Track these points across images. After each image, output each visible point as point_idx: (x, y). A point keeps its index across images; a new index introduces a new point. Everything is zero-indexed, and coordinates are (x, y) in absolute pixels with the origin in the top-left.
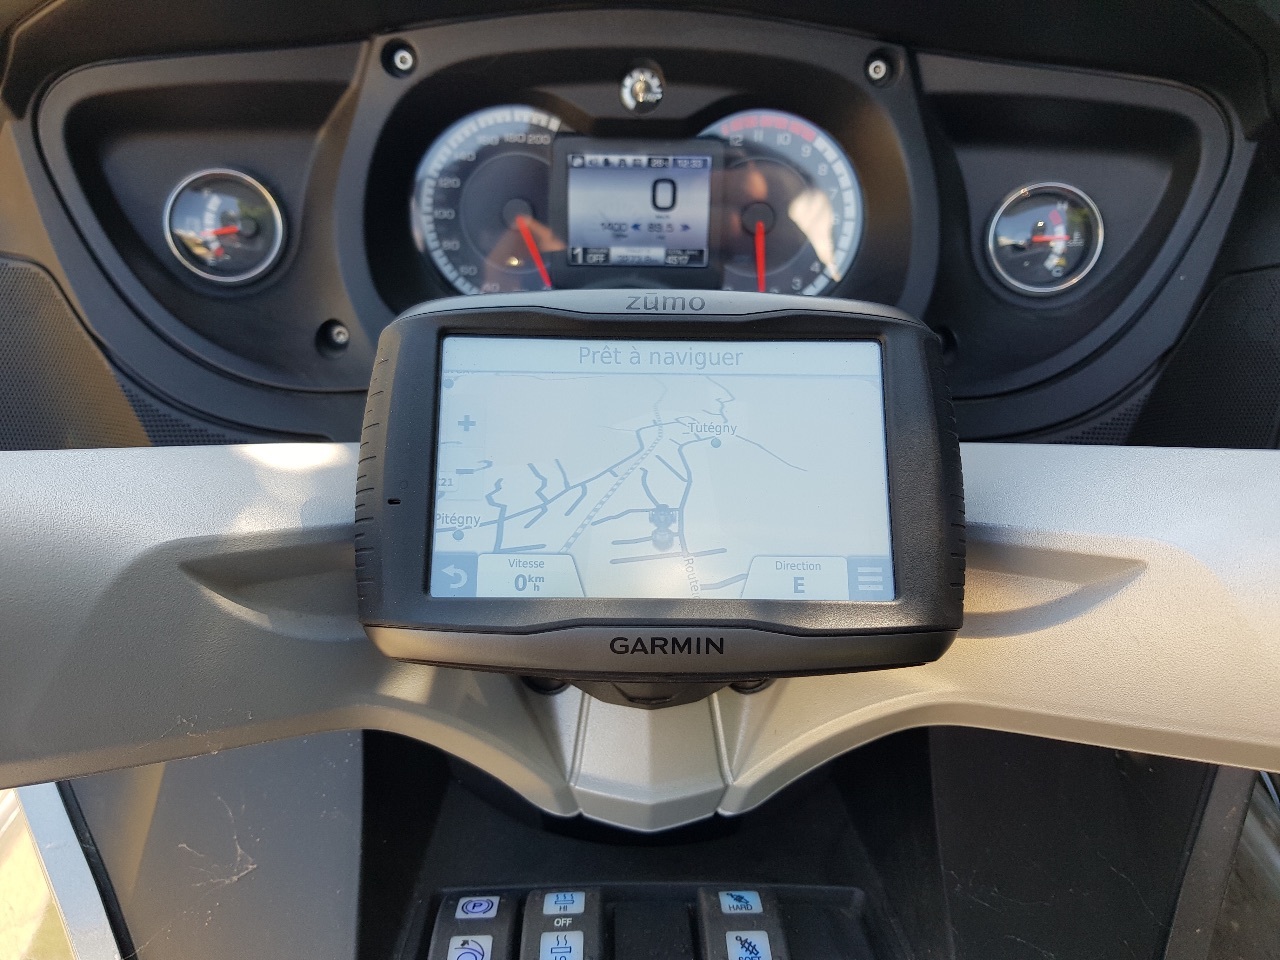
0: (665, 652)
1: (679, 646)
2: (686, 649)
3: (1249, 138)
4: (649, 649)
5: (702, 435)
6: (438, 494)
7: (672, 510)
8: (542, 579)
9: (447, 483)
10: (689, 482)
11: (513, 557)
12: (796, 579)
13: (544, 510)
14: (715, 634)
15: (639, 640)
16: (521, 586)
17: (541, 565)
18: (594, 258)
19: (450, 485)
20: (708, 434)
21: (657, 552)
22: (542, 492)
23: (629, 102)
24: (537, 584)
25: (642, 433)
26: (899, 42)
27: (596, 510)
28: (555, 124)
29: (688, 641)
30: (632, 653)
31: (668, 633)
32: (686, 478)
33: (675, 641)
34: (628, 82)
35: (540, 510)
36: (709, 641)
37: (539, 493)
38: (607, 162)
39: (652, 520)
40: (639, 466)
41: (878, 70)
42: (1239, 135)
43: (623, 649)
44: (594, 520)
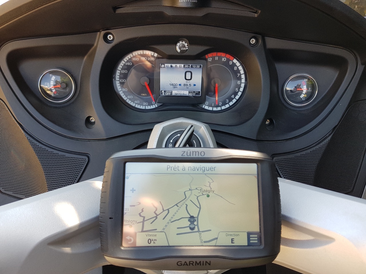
0: (193, 265)
1: (197, 263)
2: (199, 264)
3: (362, 64)
4: (188, 264)
5: (204, 193)
6: (124, 213)
7: (195, 217)
8: (155, 240)
9: (127, 210)
10: (200, 208)
11: (147, 233)
12: (232, 239)
13: (157, 218)
14: (208, 260)
15: (186, 262)
16: (149, 242)
17: (156, 235)
18: (167, 94)
19: (128, 210)
20: (206, 193)
21: (190, 231)
22: (156, 212)
23: (179, 51)
24: (155, 242)
25: (186, 192)
26: (260, 34)
27: (172, 218)
28: (156, 55)
29: (200, 262)
30: (183, 265)
31: (194, 260)
32: (199, 207)
33: (196, 262)
34: (178, 44)
35: (155, 218)
36: (206, 262)
37: (155, 212)
38: (171, 66)
39: (189, 221)
40: (185, 203)
41: (253, 41)
42: (359, 63)
43: (181, 265)
44: (171, 221)
